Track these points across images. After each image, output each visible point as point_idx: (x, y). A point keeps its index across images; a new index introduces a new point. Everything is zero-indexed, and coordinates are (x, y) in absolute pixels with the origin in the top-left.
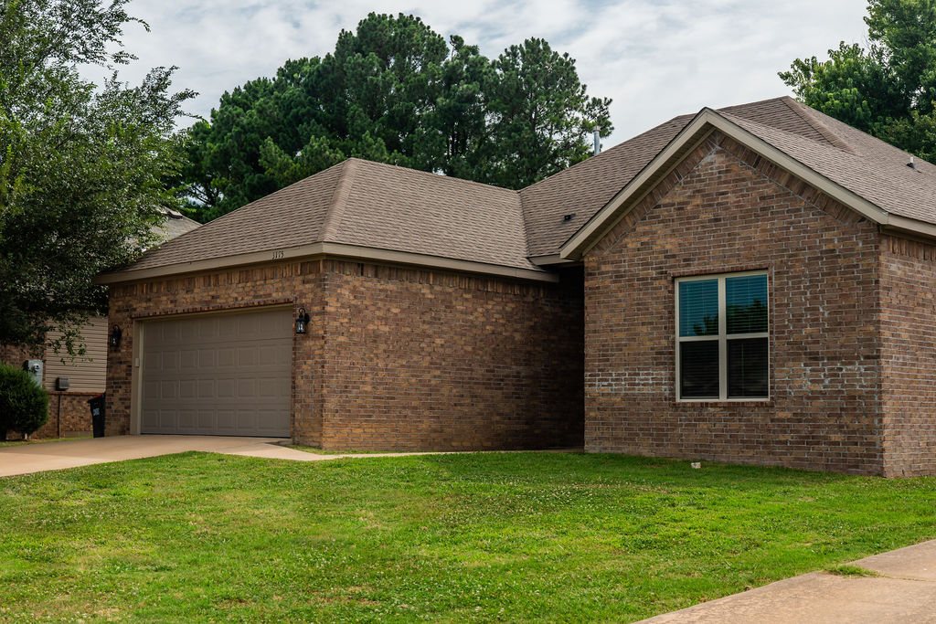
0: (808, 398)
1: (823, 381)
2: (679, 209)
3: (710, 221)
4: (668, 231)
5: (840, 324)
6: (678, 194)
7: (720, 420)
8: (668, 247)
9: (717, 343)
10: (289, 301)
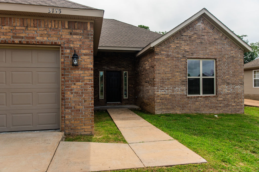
0: (227, 94)
1: (230, 90)
2: (189, 38)
3: (199, 43)
5: (235, 75)
6: (189, 33)
7: (202, 101)
8: (186, 49)
9: (199, 79)
10: (56, 44)
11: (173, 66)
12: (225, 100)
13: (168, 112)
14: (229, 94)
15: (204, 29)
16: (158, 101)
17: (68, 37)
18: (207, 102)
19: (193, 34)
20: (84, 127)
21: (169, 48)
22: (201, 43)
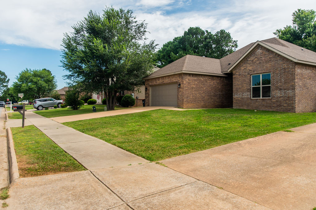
0: (279, 97)
1: (282, 94)
2: (252, 61)
3: (259, 63)
4: (250, 66)
5: (286, 83)
6: (252, 58)
8: (250, 69)
9: (260, 87)
10: (177, 82)
12: (277, 102)
14: (281, 97)
17: (179, 79)
18: (263, 103)
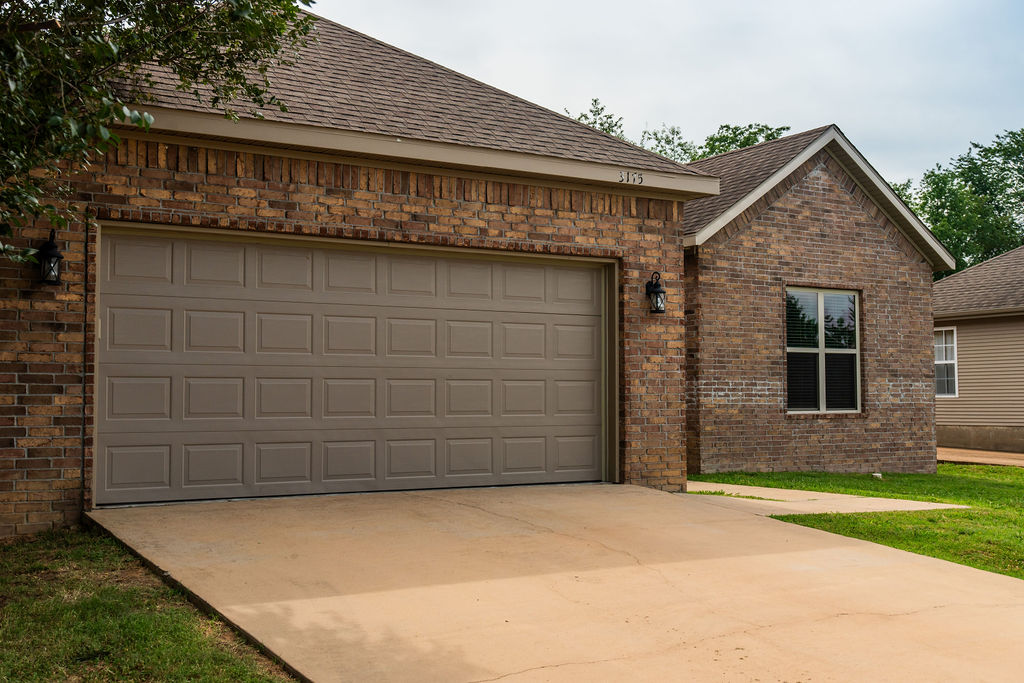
0: (891, 410)
1: (899, 395)
3: (817, 235)
6: (790, 201)
7: (827, 431)
8: (782, 253)
9: (817, 356)
10: (613, 255)
11: (748, 309)
12: (885, 430)
13: (738, 466)
14: (896, 410)
15: (830, 190)
16: (708, 428)
17: (636, 237)
18: (839, 436)
19: (799, 206)
20: (667, 473)
21: (737, 248)
22: (823, 236)
